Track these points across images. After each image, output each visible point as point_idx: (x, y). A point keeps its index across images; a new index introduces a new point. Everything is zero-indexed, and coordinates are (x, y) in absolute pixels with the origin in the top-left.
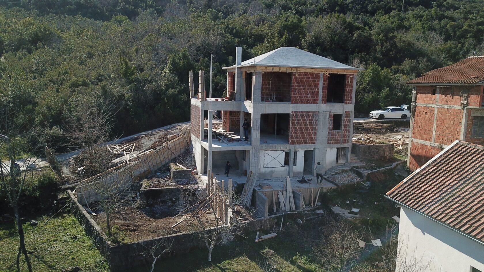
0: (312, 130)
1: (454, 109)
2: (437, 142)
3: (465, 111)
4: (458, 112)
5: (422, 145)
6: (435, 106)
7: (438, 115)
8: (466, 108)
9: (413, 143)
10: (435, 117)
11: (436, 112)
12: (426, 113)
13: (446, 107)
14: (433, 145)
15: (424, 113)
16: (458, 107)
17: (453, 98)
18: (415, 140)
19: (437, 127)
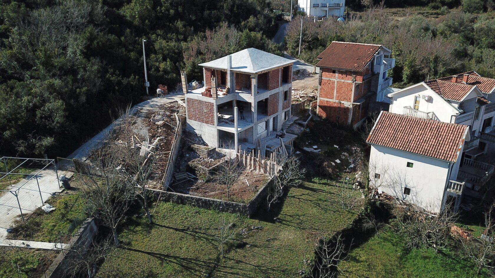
0: (277, 104)
1: (348, 83)
2: (338, 100)
3: (354, 84)
4: (350, 84)
5: (327, 101)
6: (335, 80)
7: (337, 85)
8: (355, 82)
9: (320, 100)
10: (336, 86)
11: (336, 83)
12: (329, 84)
13: (343, 81)
14: (335, 101)
15: (328, 83)
16: (350, 82)
17: (346, 76)
18: (322, 99)
19: (337, 91)
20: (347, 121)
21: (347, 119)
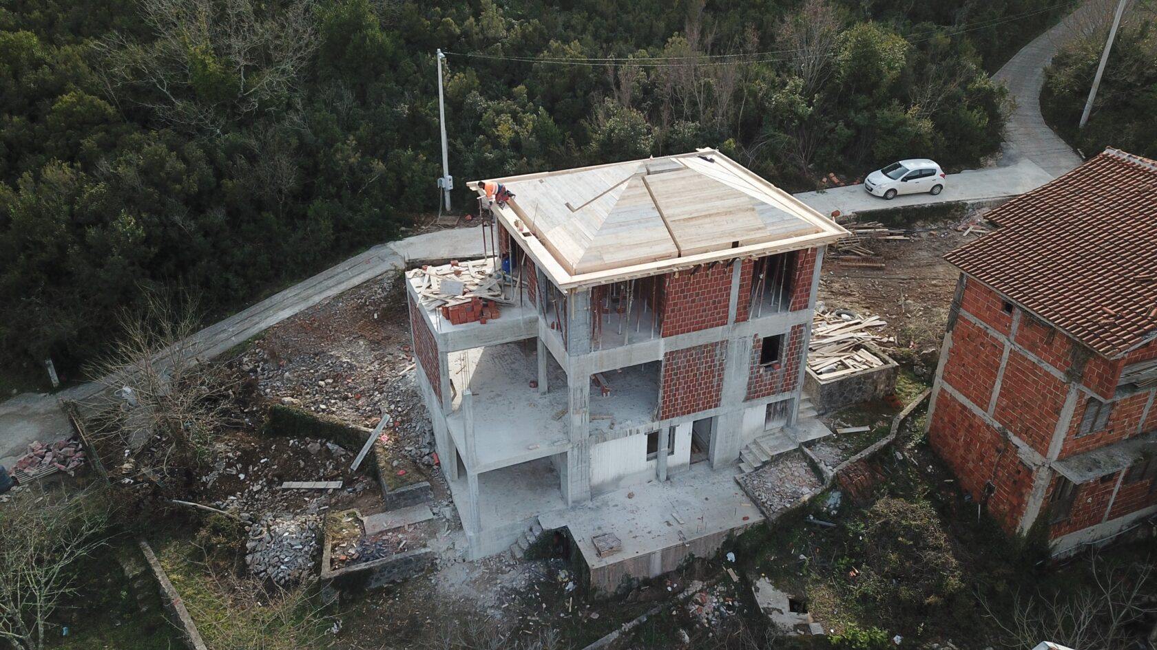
0: (711, 382)
1: (1048, 374)
2: (999, 420)
3: (1073, 391)
4: (1054, 383)
5: (964, 408)
6: (1007, 343)
7: (1009, 364)
8: (1077, 386)
9: (943, 390)
10: (1003, 364)
11: (1006, 354)
12: (982, 344)
13: (1032, 357)
14: (988, 422)
15: (979, 341)
16: (1059, 375)
17: (1050, 347)
18: (949, 388)
19: (1003, 388)
20: (1017, 522)
21: (1018, 509)
